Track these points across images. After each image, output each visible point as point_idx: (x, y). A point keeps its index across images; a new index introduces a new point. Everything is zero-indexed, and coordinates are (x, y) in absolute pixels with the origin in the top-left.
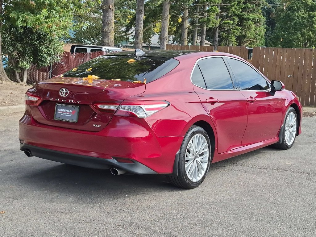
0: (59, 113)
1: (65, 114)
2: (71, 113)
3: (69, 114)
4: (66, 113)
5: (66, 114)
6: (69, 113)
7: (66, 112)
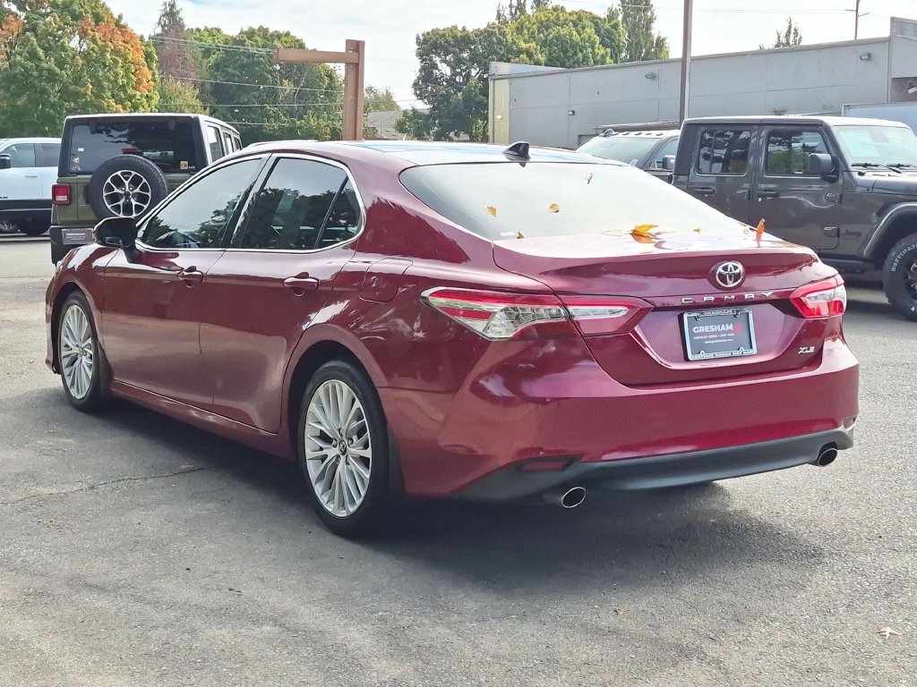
0: (698, 338)
1: (715, 339)
2: (729, 331)
3: (725, 335)
4: (716, 336)
5: (719, 338)
6: (724, 332)
7: (717, 333)
